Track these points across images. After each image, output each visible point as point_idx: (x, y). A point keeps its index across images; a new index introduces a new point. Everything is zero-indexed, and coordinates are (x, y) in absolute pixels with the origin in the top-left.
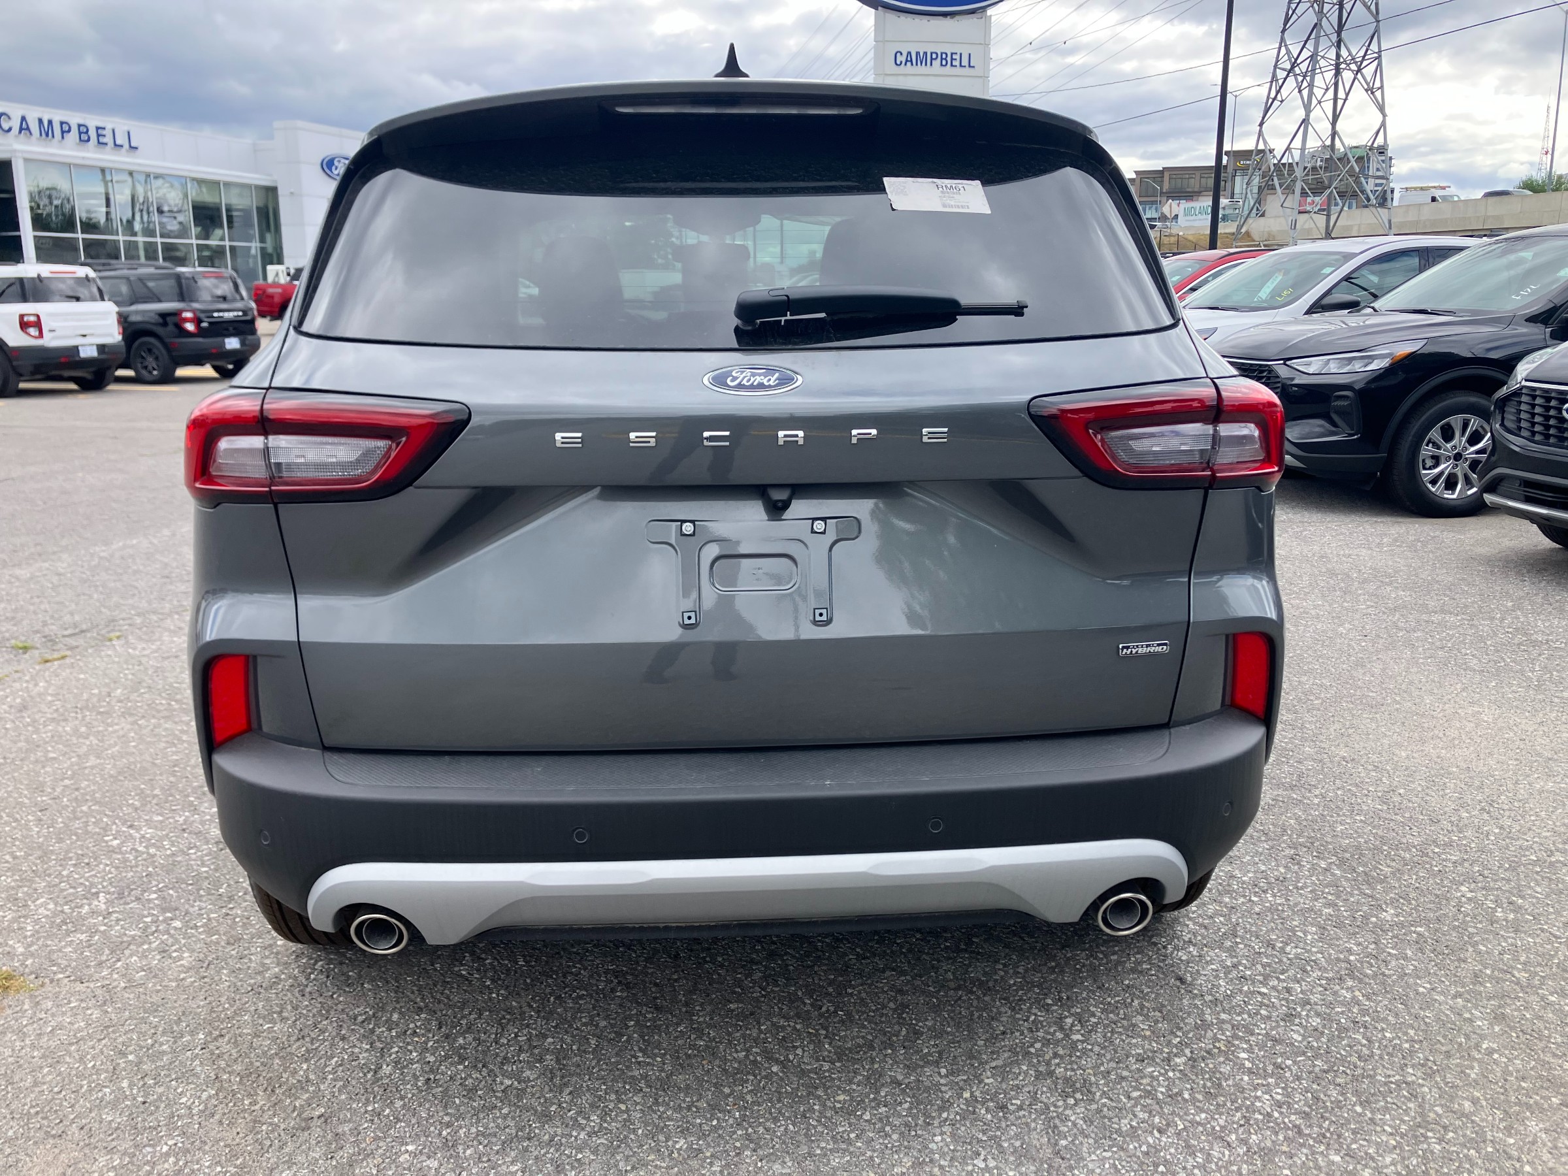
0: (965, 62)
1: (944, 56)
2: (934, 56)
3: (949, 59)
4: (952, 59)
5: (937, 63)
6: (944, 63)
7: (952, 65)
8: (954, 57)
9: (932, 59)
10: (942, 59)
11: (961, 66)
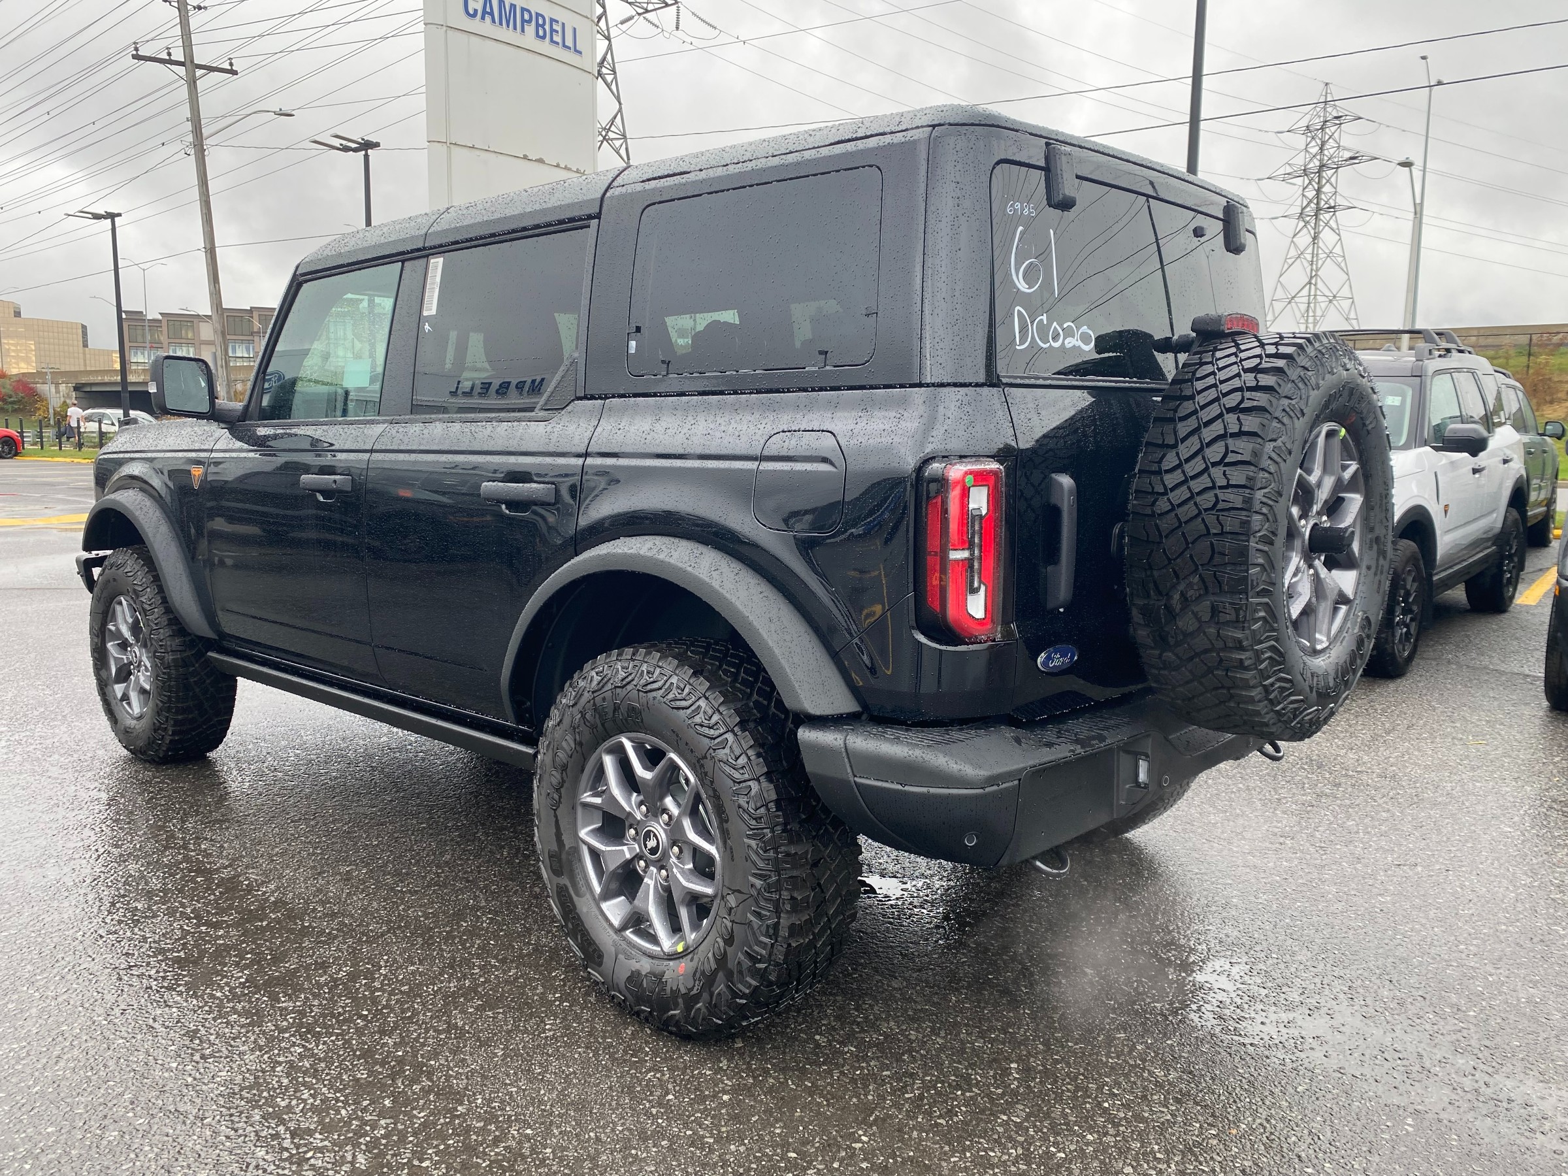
0: (569, 42)
1: (541, 22)
2: (526, 17)
3: (547, 27)
4: (552, 30)
5: (530, 29)
6: (541, 33)
7: (552, 41)
8: (555, 27)
9: (523, 21)
10: (538, 25)
11: (564, 45)
